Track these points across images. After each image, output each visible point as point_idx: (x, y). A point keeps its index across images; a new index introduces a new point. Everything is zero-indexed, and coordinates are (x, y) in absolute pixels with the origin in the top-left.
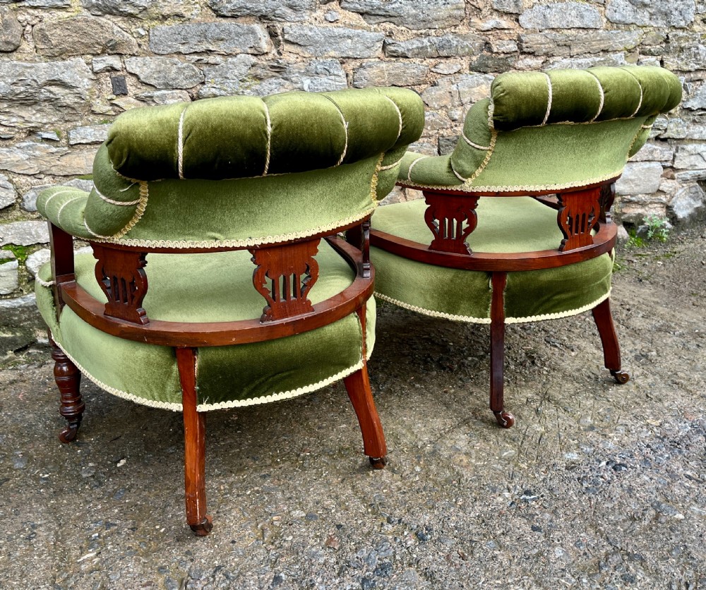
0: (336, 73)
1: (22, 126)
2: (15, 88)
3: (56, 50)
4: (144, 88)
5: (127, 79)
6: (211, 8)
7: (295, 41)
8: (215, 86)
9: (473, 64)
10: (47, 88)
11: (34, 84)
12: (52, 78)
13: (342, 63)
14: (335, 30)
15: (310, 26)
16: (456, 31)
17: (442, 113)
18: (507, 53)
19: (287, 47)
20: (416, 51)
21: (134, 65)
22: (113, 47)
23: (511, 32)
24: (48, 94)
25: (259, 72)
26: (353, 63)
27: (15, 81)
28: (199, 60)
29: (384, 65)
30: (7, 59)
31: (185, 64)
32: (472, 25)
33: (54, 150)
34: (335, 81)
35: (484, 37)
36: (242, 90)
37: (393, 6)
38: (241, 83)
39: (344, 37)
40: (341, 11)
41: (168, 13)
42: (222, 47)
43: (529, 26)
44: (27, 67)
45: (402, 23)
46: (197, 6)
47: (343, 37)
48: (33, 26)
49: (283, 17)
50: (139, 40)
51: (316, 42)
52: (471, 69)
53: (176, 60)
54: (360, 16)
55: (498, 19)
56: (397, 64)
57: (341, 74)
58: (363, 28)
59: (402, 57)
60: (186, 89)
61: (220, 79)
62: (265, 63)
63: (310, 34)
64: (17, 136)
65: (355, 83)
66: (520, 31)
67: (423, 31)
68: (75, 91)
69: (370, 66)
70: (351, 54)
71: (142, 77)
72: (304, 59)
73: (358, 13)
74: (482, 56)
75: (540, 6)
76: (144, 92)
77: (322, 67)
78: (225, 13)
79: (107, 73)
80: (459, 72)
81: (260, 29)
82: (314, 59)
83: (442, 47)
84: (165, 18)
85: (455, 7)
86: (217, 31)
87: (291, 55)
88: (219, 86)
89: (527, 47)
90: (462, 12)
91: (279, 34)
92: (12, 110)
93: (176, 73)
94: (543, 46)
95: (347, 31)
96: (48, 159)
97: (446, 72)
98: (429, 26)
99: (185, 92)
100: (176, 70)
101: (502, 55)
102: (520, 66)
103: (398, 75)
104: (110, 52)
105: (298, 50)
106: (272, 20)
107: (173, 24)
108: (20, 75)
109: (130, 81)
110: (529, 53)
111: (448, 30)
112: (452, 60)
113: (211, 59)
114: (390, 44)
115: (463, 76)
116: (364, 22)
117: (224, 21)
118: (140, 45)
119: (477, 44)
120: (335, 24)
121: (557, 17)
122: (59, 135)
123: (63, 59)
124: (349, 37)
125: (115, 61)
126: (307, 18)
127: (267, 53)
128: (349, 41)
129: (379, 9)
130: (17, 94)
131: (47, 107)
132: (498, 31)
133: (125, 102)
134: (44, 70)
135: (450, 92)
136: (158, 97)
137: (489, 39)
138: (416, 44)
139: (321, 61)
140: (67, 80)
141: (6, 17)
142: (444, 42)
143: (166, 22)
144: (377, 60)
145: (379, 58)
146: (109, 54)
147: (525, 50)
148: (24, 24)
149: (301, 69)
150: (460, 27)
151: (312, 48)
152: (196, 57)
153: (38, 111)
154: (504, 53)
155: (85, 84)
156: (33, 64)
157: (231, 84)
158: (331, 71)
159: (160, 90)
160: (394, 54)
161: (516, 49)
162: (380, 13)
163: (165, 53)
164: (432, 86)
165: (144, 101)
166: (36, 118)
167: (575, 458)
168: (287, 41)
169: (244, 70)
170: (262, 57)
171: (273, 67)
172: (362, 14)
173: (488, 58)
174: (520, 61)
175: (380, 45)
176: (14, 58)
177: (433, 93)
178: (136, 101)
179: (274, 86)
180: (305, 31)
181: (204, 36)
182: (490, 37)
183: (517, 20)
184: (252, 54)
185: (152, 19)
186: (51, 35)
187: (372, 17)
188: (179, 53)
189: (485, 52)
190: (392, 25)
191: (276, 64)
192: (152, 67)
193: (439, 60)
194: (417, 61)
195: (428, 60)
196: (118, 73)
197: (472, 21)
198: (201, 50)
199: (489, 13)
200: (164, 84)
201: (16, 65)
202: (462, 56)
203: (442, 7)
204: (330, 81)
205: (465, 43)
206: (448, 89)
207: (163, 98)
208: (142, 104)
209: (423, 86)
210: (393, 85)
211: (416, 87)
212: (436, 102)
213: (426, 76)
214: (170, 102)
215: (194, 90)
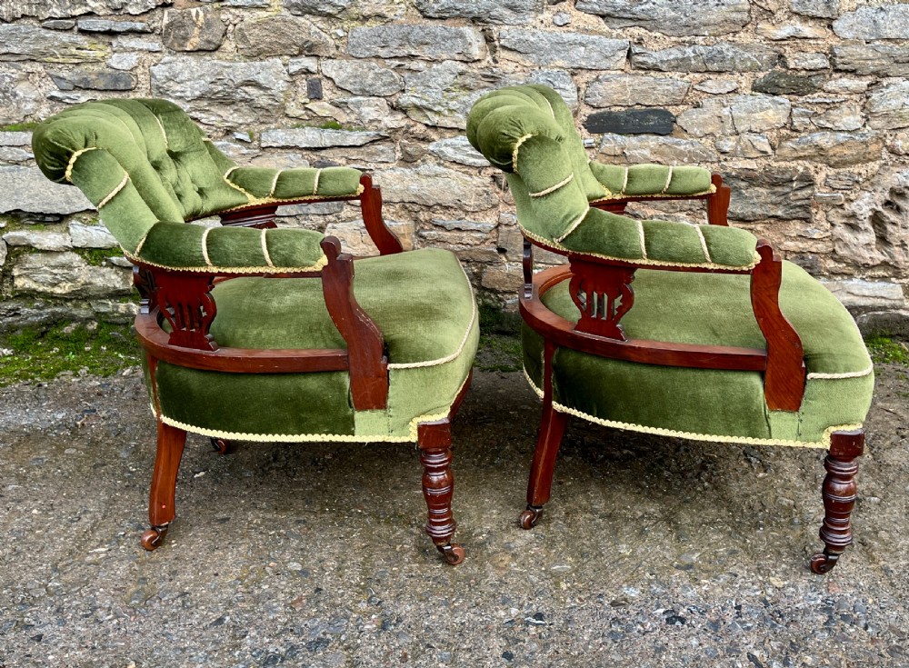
0: (562, 86)
1: (220, 125)
2: (213, 86)
3: (255, 50)
4: (340, 93)
5: (323, 83)
6: (416, 8)
7: (513, 47)
8: (416, 95)
9: (757, 82)
10: (243, 88)
11: (230, 83)
12: (248, 79)
13: (573, 74)
14: (564, 35)
15: (533, 30)
16: (735, 39)
17: (708, 142)
18: (811, 70)
19: (504, 54)
20: (674, 63)
21: (329, 68)
22: (310, 48)
23: (819, 42)
24: (243, 94)
25: (468, 81)
26: (588, 75)
27: (213, 80)
28: (399, 66)
29: (627, 79)
30: (208, 58)
31: (383, 70)
32: (758, 31)
33: (245, 151)
35: (776, 48)
36: (446, 101)
37: (643, 7)
38: (446, 94)
39: (576, 44)
40: (575, 13)
41: (369, 13)
42: (426, 52)
43: (849, 35)
44: (225, 67)
45: (657, 28)
46: (402, 5)
47: (574, 43)
48: (235, 25)
49: (500, 19)
50: (337, 42)
51: (540, 49)
52: (754, 89)
53: (374, 64)
54: (600, 19)
55: (799, 26)
56: (645, 79)
57: (568, 87)
58: (601, 34)
59: (654, 70)
60: (384, 97)
61: (422, 87)
62: (475, 71)
63: (532, 39)
64: (215, 134)
65: (586, 99)
66: (833, 42)
67: (687, 39)
68: (269, 92)
69: (607, 80)
70: (583, 64)
71: (337, 81)
72: (525, 69)
73: (597, 15)
74: (774, 72)
75: (869, 9)
76: (340, 97)
77: (544, 78)
78: (431, 14)
79: (303, 76)
80: (735, 91)
81: (472, 33)
82: (537, 69)
83: (711, 59)
84: (366, 18)
85: (732, 8)
86: (422, 33)
87: (510, 63)
88: (419, 95)
89: (843, 63)
90: (745, 16)
91: (495, 38)
92: (212, 109)
93: (372, 78)
94: (870, 62)
95: (579, 37)
96: (239, 160)
97: (714, 91)
98: (695, 31)
99: (382, 99)
100: (373, 76)
101: (803, 73)
102: (830, 88)
103: (644, 92)
104: (307, 53)
105: (518, 57)
106: (487, 23)
107: (374, 25)
108: (218, 74)
109: (326, 84)
110: (847, 71)
111: (722, 38)
112: (725, 76)
113: (414, 65)
114: (636, 54)
115: (740, 98)
116: (605, 26)
117: (430, 23)
118: (337, 47)
119: (765, 57)
120: (565, 28)
121: (896, 23)
122: (251, 136)
123: (261, 60)
124: (581, 44)
125: (310, 63)
126: (530, 20)
127: (479, 60)
128: (583, 48)
129: (625, 11)
130: (216, 93)
131: (244, 108)
132: (798, 41)
133: (319, 107)
134: (242, 70)
135: (720, 117)
136: (352, 103)
137: (785, 50)
138: (675, 54)
139: (546, 71)
140: (262, 81)
141: (209, 16)
142: (714, 53)
143: (368, 23)
144: (619, 72)
145: (623, 70)
146: (306, 56)
147: (840, 67)
148: (227, 23)
149: (519, 80)
150: (742, 34)
151: (534, 56)
152: (397, 62)
153: (235, 110)
154: (805, 70)
155: (280, 85)
156: (231, 64)
157: (434, 94)
158: (556, 83)
159: (356, 95)
160: (642, 66)
161: (827, 64)
162: (625, 16)
163: (363, 56)
164: (694, 108)
165: (338, 107)
166: (233, 118)
167: (633, 595)
168: (504, 47)
169: (450, 78)
170: (474, 65)
171: (484, 76)
172: (603, 17)
173: (781, 75)
174: (833, 82)
175: (623, 54)
176: (216, 57)
177: (694, 117)
178: (331, 107)
180: (526, 37)
181: (406, 39)
182: (787, 48)
183: (830, 27)
184: (461, 61)
185: (353, 19)
186: (250, 35)
187: (616, 21)
188: (378, 57)
189: (778, 68)
190: (643, 30)
191: (490, 73)
192: (348, 70)
193: (707, 75)
194: (676, 75)
195: (691, 75)
196: (314, 76)
197: (759, 26)
198: (402, 54)
199: (786, 17)
200: (361, 90)
201: (215, 64)
202: (741, 72)
203: (715, 9)
205: (746, 56)
206: (717, 112)
207: (358, 105)
208: (337, 110)
209: (681, 107)
210: (638, 104)
211: (671, 107)
212: (698, 128)
213: (687, 95)
214: (365, 110)
215: (393, 98)
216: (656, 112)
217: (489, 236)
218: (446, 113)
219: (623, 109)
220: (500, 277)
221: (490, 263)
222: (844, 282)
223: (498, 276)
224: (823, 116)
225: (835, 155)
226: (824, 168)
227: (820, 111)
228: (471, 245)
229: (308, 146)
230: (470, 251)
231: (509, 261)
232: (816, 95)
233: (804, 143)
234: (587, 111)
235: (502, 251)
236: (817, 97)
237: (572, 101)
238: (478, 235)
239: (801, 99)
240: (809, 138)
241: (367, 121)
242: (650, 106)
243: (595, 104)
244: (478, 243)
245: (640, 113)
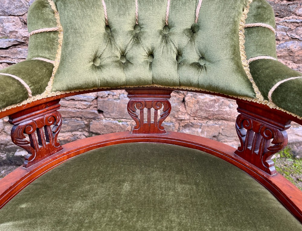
60: (18, 16)
214: (6, 24)
215: (24, 17)
217: (92, 103)
220: (101, 127)
221: (94, 119)
222: (294, 129)
223: (99, 126)
224: (294, 31)
225: (298, 56)
226: (291, 64)
227: (293, 27)
228: (82, 109)
230: (82, 112)
231: (105, 117)
232: (291, 17)
233: (282, 48)
235: (100, 112)
236: (292, 18)
238: (85, 103)
239: (282, 20)
240: (285, 44)
241: (8, 32)
244: (85, 107)
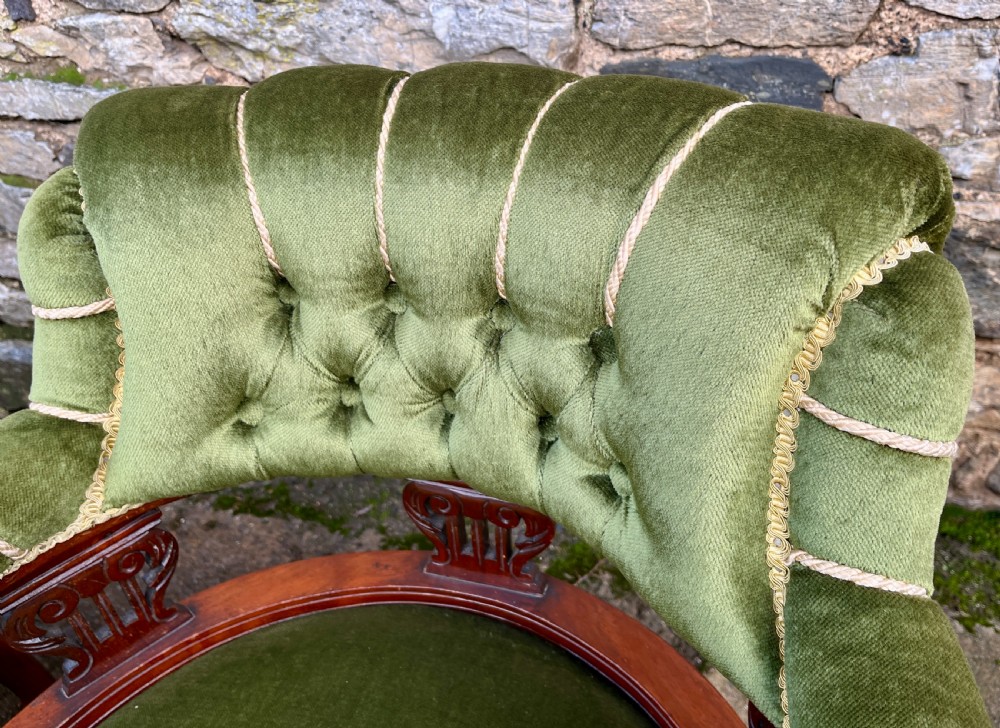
8: (202, 10)
34: (528, 15)
60: (146, 14)
65: (596, 27)
88: (212, 13)
97: (961, 10)
99: (142, 20)
133: (34, 36)
135: (964, 85)
136: (86, 30)
164: (894, 54)
165: (68, 36)
177: (887, 81)
178: (57, 36)
179: (356, 20)
204: (510, 19)
206: (957, 73)
207: (98, 32)
208: (71, 43)
209: (855, 53)
210: (732, 42)
211: (824, 52)
212: (894, 111)
213: (876, 17)
214: (114, 44)
215: (165, 17)
216: (778, 66)
218: (276, 52)
219: (690, 55)
229: (37, 116)
234: (597, 58)
237: (556, 31)
241: (123, 69)
242: (765, 47)
243: (616, 42)
245: (734, 67)
